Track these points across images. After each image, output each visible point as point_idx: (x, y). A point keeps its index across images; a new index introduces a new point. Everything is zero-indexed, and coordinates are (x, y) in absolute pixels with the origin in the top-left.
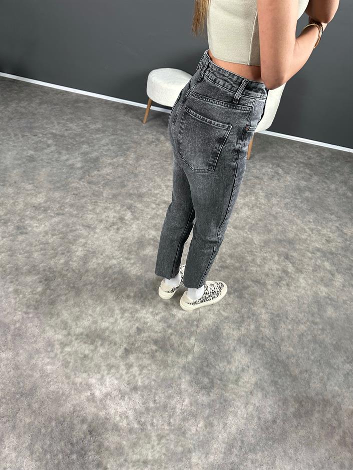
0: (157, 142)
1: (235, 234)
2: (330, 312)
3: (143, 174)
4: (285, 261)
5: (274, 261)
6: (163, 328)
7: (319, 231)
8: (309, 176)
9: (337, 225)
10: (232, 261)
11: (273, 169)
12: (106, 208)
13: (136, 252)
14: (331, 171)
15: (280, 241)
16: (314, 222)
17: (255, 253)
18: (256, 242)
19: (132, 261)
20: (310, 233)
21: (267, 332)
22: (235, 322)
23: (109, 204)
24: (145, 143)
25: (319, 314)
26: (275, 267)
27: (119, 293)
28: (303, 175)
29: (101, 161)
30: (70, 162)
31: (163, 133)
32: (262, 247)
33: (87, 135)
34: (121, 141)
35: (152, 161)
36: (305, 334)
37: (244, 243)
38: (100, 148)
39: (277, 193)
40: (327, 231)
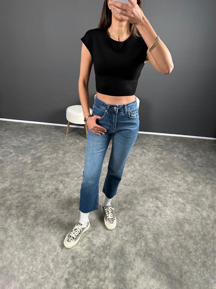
0: (75, 144)
1: (126, 189)
2: (187, 227)
3: (68, 161)
4: (156, 201)
5: (150, 202)
6: (89, 254)
7: (172, 181)
8: (161, 152)
9: (182, 176)
10: (126, 205)
11: (141, 150)
12: (47, 184)
14: (173, 147)
15: (152, 190)
16: (168, 176)
17: (139, 198)
18: (138, 192)
20: (168, 183)
21: (152, 245)
22: (132, 243)
23: (49, 181)
24: (68, 144)
25: (181, 230)
26: (151, 205)
27: (58, 236)
28: (158, 152)
29: (43, 158)
30: (24, 161)
31: (78, 138)
32: (142, 195)
33: (34, 144)
34: (54, 145)
35: (73, 154)
36: (175, 243)
37: (131, 193)
38: (42, 150)
39: (145, 162)
40: (177, 181)
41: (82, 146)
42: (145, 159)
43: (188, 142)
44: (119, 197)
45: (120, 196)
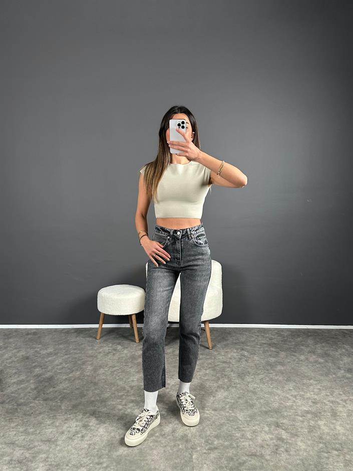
0: (115, 352)
1: (217, 416)
4: (276, 430)
5: (265, 432)
7: (302, 396)
8: (276, 353)
9: (319, 387)
10: (221, 441)
11: (238, 353)
12: (66, 420)
13: (107, 455)
14: (296, 345)
15: (266, 413)
16: (294, 389)
17: (243, 429)
18: (241, 419)
19: (105, 465)
20: (294, 399)
23: (70, 415)
24: (102, 355)
26: (267, 437)
28: (270, 353)
29: (56, 379)
31: (119, 344)
32: (248, 422)
34: (76, 358)
35: (111, 368)
37: (228, 422)
38: (53, 368)
39: (248, 371)
40: (311, 395)
41: (129, 355)
42: (248, 366)
43: (322, 336)
44: (205, 430)
45: (206, 428)
